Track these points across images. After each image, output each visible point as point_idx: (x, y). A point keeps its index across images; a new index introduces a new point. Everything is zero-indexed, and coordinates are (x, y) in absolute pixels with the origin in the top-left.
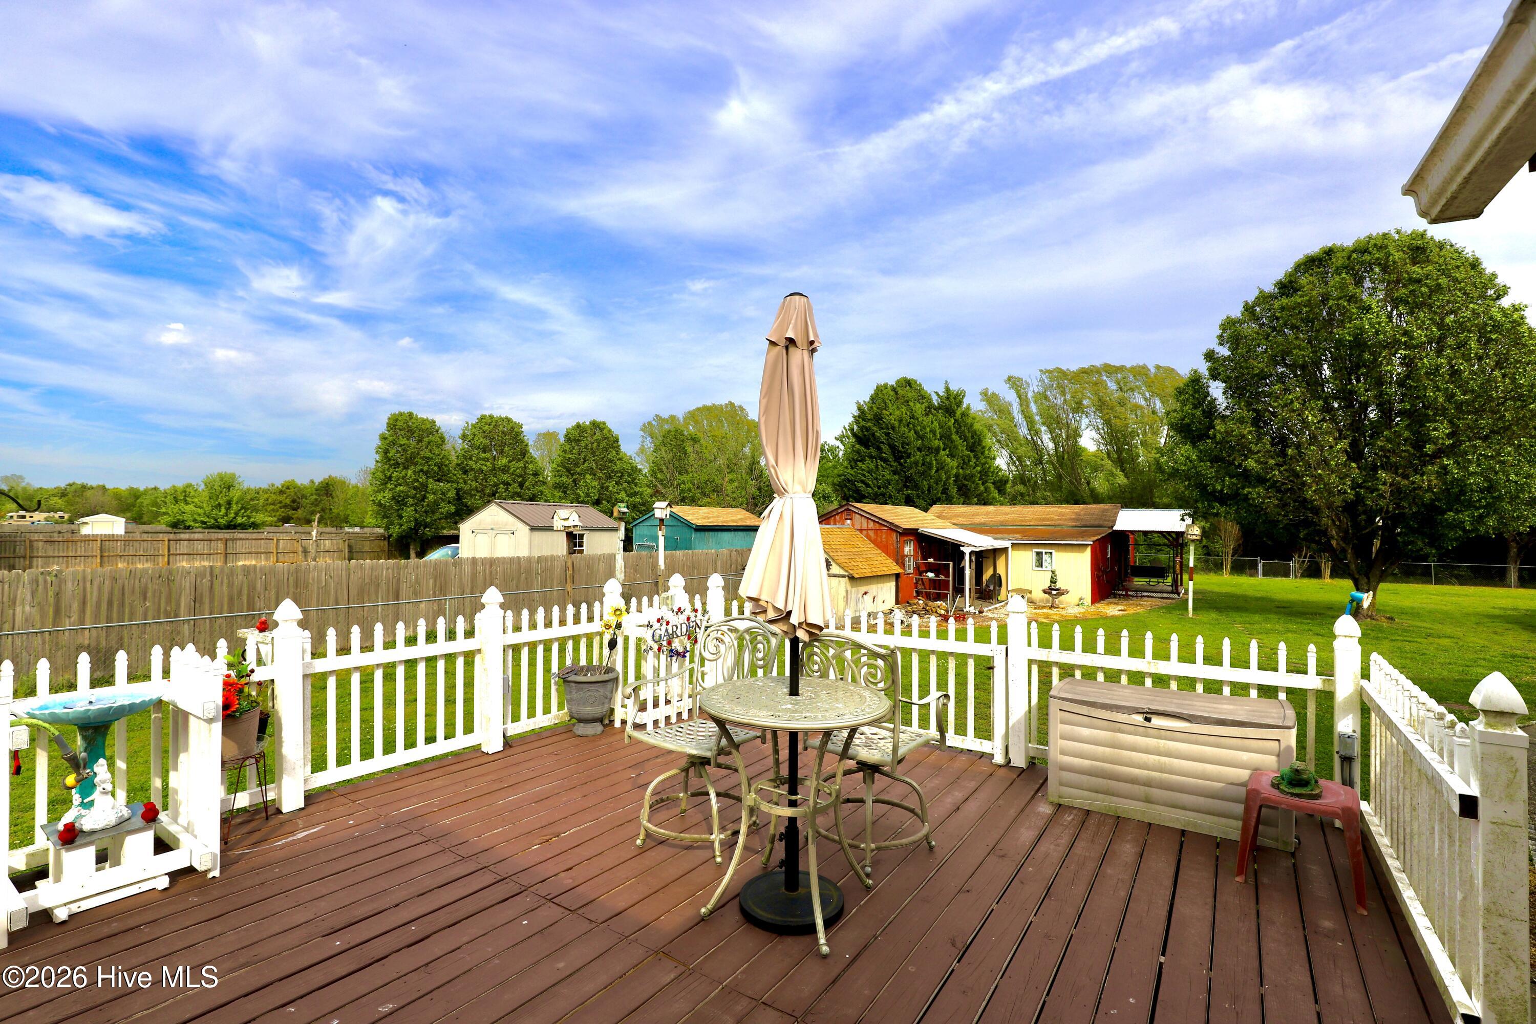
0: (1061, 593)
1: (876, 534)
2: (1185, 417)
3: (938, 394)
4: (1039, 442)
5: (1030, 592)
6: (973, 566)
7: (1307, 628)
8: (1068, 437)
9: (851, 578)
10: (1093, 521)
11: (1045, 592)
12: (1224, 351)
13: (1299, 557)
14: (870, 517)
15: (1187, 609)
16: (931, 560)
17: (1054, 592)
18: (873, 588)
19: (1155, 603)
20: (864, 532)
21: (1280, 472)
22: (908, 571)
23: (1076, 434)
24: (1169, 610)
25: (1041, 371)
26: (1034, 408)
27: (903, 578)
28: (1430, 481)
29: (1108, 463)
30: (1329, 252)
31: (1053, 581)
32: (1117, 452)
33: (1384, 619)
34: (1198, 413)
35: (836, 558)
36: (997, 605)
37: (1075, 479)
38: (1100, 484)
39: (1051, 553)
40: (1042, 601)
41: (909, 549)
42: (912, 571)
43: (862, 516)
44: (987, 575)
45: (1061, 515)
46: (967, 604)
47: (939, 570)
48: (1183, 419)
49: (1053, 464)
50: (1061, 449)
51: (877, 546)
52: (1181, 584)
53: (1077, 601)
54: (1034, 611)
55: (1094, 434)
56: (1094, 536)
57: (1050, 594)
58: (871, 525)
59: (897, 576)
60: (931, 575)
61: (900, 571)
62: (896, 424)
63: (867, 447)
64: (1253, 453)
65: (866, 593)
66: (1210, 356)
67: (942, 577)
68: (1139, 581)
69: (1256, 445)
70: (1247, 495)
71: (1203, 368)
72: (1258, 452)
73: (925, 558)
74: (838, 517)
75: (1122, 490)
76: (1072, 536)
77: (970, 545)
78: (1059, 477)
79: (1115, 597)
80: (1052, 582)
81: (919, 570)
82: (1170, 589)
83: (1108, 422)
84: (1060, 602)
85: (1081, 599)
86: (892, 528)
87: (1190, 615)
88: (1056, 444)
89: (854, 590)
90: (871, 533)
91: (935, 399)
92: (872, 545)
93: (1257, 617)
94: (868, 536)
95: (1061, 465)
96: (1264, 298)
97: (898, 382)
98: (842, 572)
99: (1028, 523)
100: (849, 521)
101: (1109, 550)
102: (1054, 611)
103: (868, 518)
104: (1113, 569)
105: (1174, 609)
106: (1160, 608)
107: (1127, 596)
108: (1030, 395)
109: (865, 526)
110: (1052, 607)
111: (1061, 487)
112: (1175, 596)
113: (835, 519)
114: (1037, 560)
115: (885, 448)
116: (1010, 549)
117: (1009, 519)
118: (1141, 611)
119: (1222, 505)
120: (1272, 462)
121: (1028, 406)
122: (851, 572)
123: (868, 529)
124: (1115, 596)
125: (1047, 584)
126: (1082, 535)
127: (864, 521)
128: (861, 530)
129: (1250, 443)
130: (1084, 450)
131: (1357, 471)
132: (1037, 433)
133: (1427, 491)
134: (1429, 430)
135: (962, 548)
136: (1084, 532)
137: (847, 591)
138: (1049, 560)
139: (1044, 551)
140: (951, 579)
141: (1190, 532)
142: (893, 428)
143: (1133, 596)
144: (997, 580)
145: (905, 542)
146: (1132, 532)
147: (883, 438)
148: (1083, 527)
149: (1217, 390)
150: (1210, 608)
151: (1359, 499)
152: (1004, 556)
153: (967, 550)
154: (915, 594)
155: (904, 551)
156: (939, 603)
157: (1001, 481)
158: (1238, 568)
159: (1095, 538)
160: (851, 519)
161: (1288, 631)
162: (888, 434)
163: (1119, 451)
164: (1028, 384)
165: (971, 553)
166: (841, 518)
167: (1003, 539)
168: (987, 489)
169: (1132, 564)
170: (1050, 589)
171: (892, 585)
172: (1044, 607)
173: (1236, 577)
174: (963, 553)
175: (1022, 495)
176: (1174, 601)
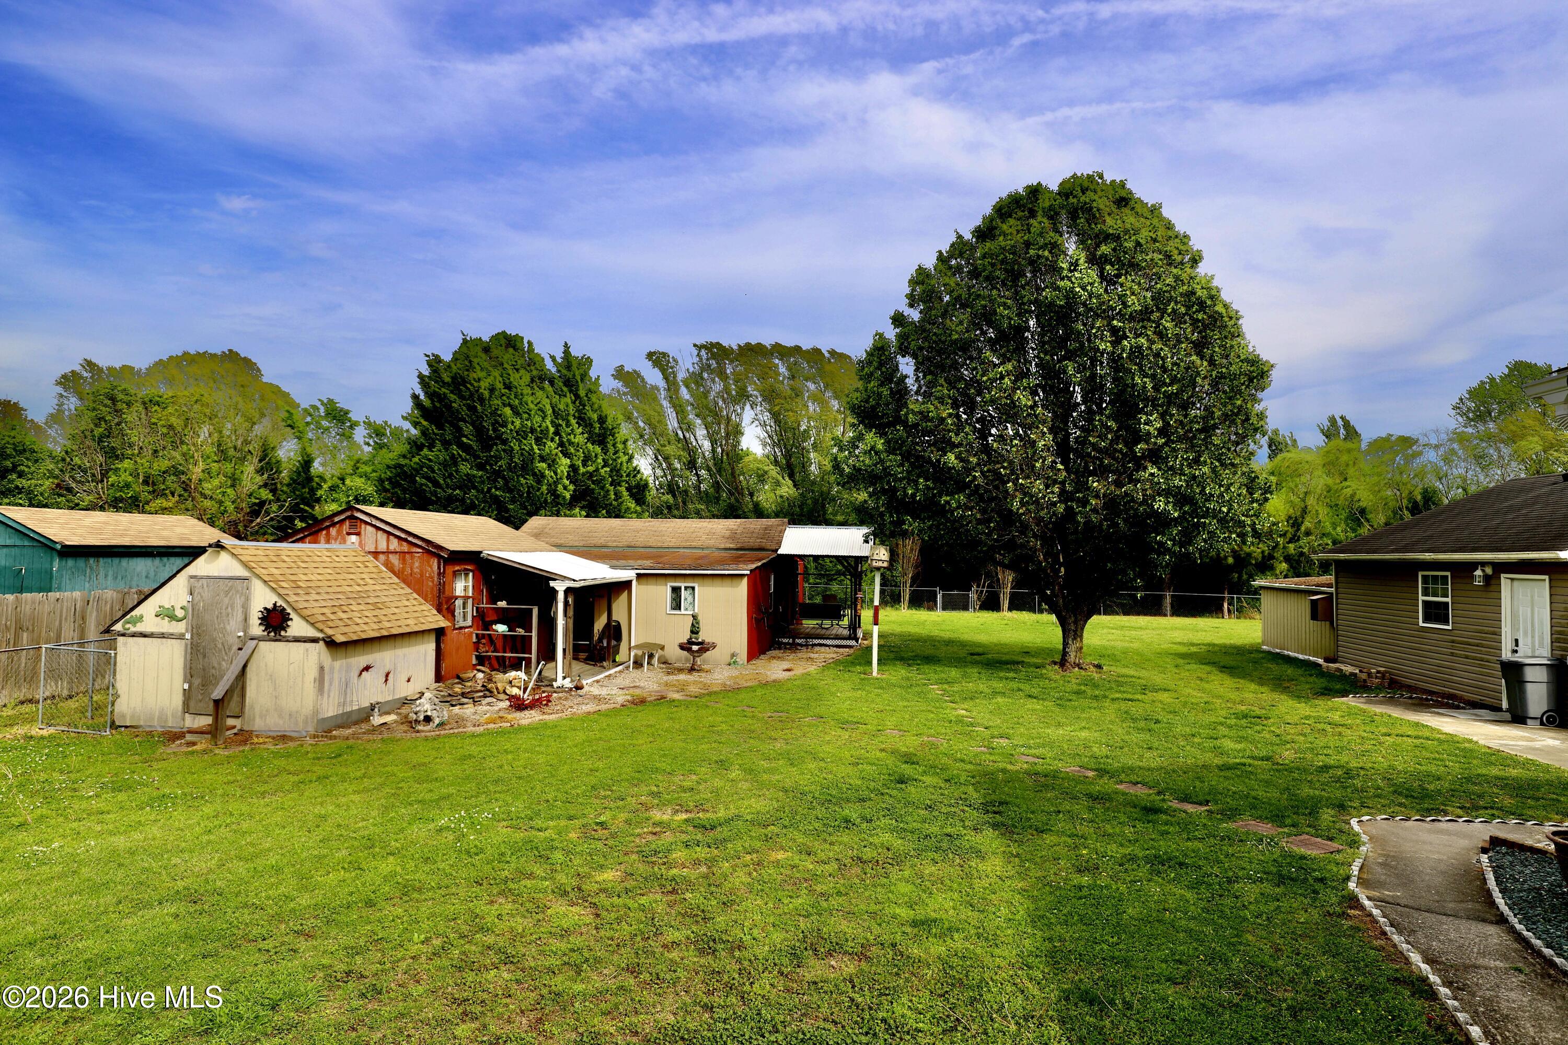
0: (705, 648)
1: (404, 561)
2: (869, 397)
3: (553, 358)
4: (692, 439)
5: (663, 648)
6: (571, 613)
7: (1015, 685)
8: (728, 435)
9: (331, 644)
10: (754, 542)
11: (682, 647)
12: (915, 315)
13: (978, 586)
14: (392, 531)
15: (870, 663)
16: (502, 604)
17: (695, 648)
18: (383, 658)
19: (829, 654)
20: (382, 557)
21: (982, 472)
22: (462, 624)
23: (736, 432)
24: (847, 664)
25: (695, 345)
26: (684, 393)
27: (452, 635)
28: (1144, 490)
29: (773, 471)
30: (1035, 191)
31: (695, 631)
32: (785, 456)
33: (1092, 668)
34: (885, 392)
35: (301, 605)
36: (612, 671)
37: (737, 490)
38: (766, 497)
39: (693, 588)
40: (679, 660)
41: (463, 586)
42: (469, 622)
43: (378, 528)
44: (600, 624)
45: (711, 533)
46: (560, 674)
47: (517, 619)
48: (867, 401)
49: (709, 469)
50: (719, 450)
51: (404, 581)
52: (859, 627)
53: (727, 658)
54: (666, 678)
55: (759, 431)
56: (752, 562)
57: (689, 650)
58: (394, 544)
59: (439, 633)
60: (501, 628)
61: (443, 623)
62: (486, 394)
63: (440, 427)
64: (954, 446)
65: (367, 668)
66: (898, 319)
67: (520, 631)
68: (809, 624)
69: (957, 435)
70: (944, 506)
71: (891, 333)
72: (960, 445)
73: (493, 600)
74: (333, 531)
75: (790, 501)
76: (722, 563)
77: (565, 578)
78: (717, 486)
79: (780, 649)
80: (692, 632)
81: (483, 620)
82: (846, 632)
83: (775, 416)
84: (704, 661)
85: (733, 655)
86: (432, 549)
87: (875, 674)
88: (713, 443)
89: (337, 664)
90: (394, 559)
91: (549, 365)
92: (396, 580)
93: (954, 673)
94: (388, 565)
95: (719, 471)
96: (960, 247)
97: (495, 338)
98: (311, 633)
99: (666, 545)
100: (354, 538)
101: (772, 583)
102: (694, 677)
103: (389, 533)
104: (776, 609)
105: (853, 664)
106: (837, 662)
107: (794, 647)
108: (681, 375)
109: (382, 546)
110: (692, 670)
111: (718, 499)
112: (853, 643)
113: (328, 534)
114: (673, 599)
115: (467, 429)
116: (634, 583)
117: (641, 540)
118: (812, 669)
119: (914, 519)
120: (974, 460)
121: (677, 391)
122: (330, 632)
123: (388, 552)
124: (780, 646)
125: (685, 636)
126: (737, 560)
127: (382, 537)
128: (376, 554)
129: (949, 431)
130: (748, 453)
131: (1064, 474)
132: (690, 428)
133: (1141, 504)
134: (1140, 423)
135: (552, 584)
136: (741, 556)
137: (322, 668)
138: (690, 599)
139: (683, 585)
140: (534, 634)
141: (875, 557)
142: (481, 400)
143: (801, 645)
144: (614, 632)
145: (455, 574)
146: (802, 557)
147: (464, 412)
148: (741, 552)
149: (906, 366)
150: (896, 659)
151: (1070, 514)
152: (625, 594)
153: (560, 587)
154: (474, 661)
155: (453, 589)
156: (513, 674)
157: (638, 486)
158: (917, 601)
159: (754, 566)
160: (358, 534)
161: (995, 693)
162: (472, 409)
163: (788, 455)
164: (676, 361)
165: (568, 591)
166: (339, 532)
167: (624, 568)
168: (618, 495)
169: (801, 601)
170: (690, 642)
171: (429, 648)
172: (681, 670)
173: (914, 611)
174: (554, 592)
175: (669, 508)
176: (851, 651)
